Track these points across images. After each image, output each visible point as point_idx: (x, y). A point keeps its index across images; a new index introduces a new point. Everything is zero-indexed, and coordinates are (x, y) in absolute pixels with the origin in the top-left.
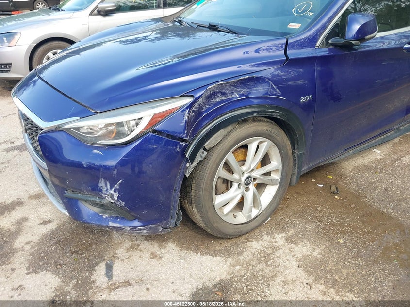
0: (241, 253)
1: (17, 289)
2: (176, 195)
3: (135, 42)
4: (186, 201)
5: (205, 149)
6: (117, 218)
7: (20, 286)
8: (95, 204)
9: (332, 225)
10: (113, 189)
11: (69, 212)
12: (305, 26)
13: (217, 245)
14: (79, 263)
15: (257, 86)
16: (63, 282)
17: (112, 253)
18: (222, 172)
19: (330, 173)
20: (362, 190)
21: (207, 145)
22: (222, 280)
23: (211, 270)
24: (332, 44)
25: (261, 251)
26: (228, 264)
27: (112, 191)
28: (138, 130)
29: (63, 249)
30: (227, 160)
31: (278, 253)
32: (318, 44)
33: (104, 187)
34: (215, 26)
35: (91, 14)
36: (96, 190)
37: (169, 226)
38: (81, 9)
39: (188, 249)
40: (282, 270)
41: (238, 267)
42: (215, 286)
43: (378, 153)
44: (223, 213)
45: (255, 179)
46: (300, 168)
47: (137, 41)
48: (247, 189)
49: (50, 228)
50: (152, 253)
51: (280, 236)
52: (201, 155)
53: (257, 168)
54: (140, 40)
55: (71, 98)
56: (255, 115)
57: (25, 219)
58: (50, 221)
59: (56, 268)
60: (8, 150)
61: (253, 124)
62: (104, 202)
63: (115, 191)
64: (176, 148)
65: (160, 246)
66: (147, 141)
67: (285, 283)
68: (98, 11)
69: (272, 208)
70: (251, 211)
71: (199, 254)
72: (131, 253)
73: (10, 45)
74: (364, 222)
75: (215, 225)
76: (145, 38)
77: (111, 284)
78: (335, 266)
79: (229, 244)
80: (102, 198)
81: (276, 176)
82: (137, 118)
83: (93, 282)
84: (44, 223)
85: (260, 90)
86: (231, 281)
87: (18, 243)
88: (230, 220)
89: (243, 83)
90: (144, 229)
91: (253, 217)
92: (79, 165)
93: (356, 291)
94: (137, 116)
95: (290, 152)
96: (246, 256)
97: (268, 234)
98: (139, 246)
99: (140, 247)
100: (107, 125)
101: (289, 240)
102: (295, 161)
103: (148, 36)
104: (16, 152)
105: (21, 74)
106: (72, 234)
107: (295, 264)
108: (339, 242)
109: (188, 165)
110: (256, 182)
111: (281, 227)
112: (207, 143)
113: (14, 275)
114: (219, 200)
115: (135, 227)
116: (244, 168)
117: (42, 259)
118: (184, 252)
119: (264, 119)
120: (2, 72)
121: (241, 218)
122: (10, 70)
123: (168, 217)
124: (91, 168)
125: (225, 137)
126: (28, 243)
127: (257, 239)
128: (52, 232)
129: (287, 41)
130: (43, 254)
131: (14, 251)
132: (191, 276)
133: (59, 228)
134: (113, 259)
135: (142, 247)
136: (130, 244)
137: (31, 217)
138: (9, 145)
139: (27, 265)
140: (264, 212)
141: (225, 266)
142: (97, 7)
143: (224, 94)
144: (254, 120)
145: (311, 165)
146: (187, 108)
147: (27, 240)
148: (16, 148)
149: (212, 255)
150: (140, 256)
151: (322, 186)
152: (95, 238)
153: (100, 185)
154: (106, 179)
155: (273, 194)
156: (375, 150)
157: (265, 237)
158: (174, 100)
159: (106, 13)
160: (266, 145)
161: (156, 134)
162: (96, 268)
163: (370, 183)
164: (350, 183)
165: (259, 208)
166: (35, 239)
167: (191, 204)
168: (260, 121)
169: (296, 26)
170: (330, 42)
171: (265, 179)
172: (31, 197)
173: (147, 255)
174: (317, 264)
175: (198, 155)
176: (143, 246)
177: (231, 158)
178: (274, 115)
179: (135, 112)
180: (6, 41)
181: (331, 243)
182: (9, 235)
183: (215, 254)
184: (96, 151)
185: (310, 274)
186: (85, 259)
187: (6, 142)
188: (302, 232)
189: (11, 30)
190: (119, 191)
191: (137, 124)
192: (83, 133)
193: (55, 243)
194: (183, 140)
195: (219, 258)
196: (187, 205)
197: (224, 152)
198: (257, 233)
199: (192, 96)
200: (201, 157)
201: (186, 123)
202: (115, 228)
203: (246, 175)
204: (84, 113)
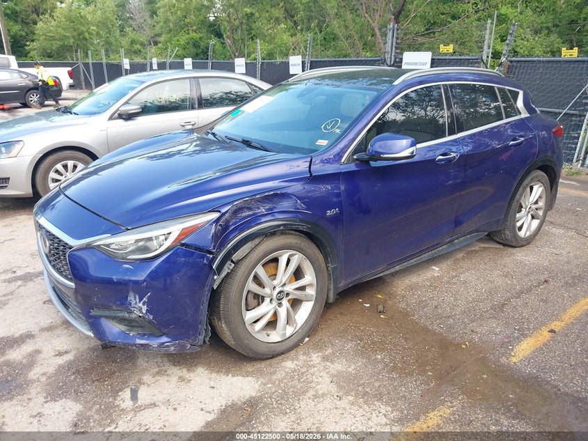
0: (274, 373)
1: (36, 416)
2: (204, 308)
3: (166, 158)
4: (215, 318)
5: (232, 261)
6: (144, 335)
7: (39, 413)
8: (122, 320)
9: (373, 343)
10: (142, 302)
11: (94, 333)
12: (332, 142)
13: (250, 367)
14: (101, 391)
15: (283, 202)
16: (84, 407)
17: (137, 379)
18: (251, 286)
19: (379, 293)
20: (411, 308)
21: (235, 257)
22: (253, 397)
23: (242, 389)
24: (357, 159)
25: (295, 369)
26: (260, 383)
27: (141, 305)
28: (167, 244)
29: (83, 378)
30: (256, 273)
31: (312, 371)
32: (343, 160)
33: (133, 300)
34: (248, 141)
35: (111, 118)
36: (124, 303)
37: (197, 343)
38: (100, 113)
39: (218, 372)
40: (314, 386)
41: (270, 385)
42: (245, 403)
43: (436, 270)
44: (254, 330)
45: (288, 294)
46: (336, 282)
47: (169, 155)
48: (280, 305)
49: (68, 359)
50: (180, 377)
51: (316, 355)
52: (228, 267)
53: (290, 282)
54: (174, 155)
55: (101, 217)
56: (282, 228)
57: (38, 352)
58: (66, 352)
59: (77, 395)
60: (10, 281)
61: (281, 237)
62: (133, 316)
63: (144, 304)
64: (204, 260)
65: (188, 370)
66: (175, 254)
67: (315, 396)
68: (119, 114)
69: (308, 326)
70: (285, 329)
71: (230, 375)
72: (158, 378)
73: (10, 156)
74: (406, 339)
75: (246, 342)
76: (179, 152)
77: (136, 407)
78: (368, 379)
79: (263, 365)
80: (131, 312)
81: (311, 292)
82: (166, 233)
83: (117, 406)
84: (60, 354)
85: (286, 205)
86: (261, 398)
87: (32, 375)
88: (262, 337)
89: (268, 199)
90: (172, 345)
91: (288, 335)
92: (109, 282)
93: (384, 400)
94: (166, 231)
95: (323, 265)
96: (279, 375)
97: (304, 354)
98: (166, 371)
99: (168, 372)
100: (137, 241)
101: (325, 358)
102: (329, 275)
103: (183, 150)
104: (20, 283)
105: (22, 191)
106: (92, 363)
107: (328, 380)
108: (376, 359)
109: (215, 277)
110: (290, 297)
111: (319, 347)
112: (234, 256)
113: (31, 404)
114: (249, 316)
115: (163, 343)
116: (275, 282)
117: (61, 388)
118: (214, 375)
119: (293, 232)
120: (2, 187)
121: (275, 337)
122: (6, 186)
123: (196, 333)
124: (121, 283)
125: (252, 249)
126: (43, 374)
127: (292, 360)
128: (70, 363)
129: (311, 160)
130: (61, 384)
131: (28, 383)
132: (220, 395)
133: (76, 359)
134: (138, 385)
135: (169, 372)
136: (157, 370)
137: (45, 349)
138: (10, 275)
139: (45, 395)
140: (300, 331)
141: (256, 385)
142: (118, 110)
143: (250, 209)
144: (283, 233)
145: (349, 281)
146: (214, 222)
147: (42, 372)
148: (19, 278)
149: (243, 376)
150: (168, 381)
151: (369, 305)
152: (118, 366)
153: (129, 298)
154: (136, 292)
155: (309, 310)
156: (434, 267)
157: (301, 357)
158: (202, 215)
159: (129, 117)
160: (297, 258)
161: (184, 248)
162: (120, 393)
163: (421, 301)
164: (399, 302)
165: (295, 326)
166: (51, 370)
167: (220, 319)
168: (289, 234)
169: (323, 143)
170: (355, 157)
171: (299, 294)
172: (42, 330)
173: (174, 379)
174: (351, 379)
175: (225, 267)
176: (171, 372)
177: (260, 270)
178: (301, 228)
179: (164, 228)
180: (4, 152)
181: (369, 359)
182: (22, 368)
183: (247, 375)
184: (127, 266)
185: (340, 387)
186: (108, 386)
187: (5, 271)
188: (339, 350)
189: (13, 138)
190: (148, 303)
191: (166, 239)
192: (114, 249)
193: (74, 373)
194: (211, 253)
195: (250, 378)
196: (216, 323)
197: (252, 264)
198: (292, 353)
199: (219, 212)
200: (229, 269)
201: (213, 236)
202: (142, 345)
203: (278, 290)
204: (115, 229)
